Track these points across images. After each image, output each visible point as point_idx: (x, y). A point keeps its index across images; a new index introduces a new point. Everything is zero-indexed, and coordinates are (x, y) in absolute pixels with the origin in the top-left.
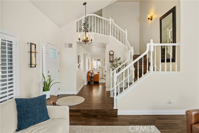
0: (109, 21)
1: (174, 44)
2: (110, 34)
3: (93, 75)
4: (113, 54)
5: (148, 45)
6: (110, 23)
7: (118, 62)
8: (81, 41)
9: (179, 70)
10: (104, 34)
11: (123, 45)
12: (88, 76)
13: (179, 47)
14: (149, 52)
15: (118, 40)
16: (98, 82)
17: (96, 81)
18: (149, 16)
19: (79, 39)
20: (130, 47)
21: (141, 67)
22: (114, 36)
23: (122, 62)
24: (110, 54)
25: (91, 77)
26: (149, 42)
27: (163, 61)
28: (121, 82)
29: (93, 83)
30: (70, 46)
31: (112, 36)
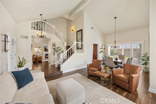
0: (52, 27)
1: (82, 43)
2: (53, 34)
3: (37, 57)
4: (55, 45)
5: (74, 42)
6: (53, 28)
7: (58, 49)
8: (38, 36)
9: (83, 52)
10: (49, 33)
11: (60, 40)
12: (33, 58)
13: (83, 44)
14: (74, 45)
15: (56, 36)
16: (41, 61)
17: (40, 61)
18: (72, 29)
19: (38, 35)
20: (64, 42)
21: (70, 53)
22: (55, 35)
23: (61, 49)
24: (53, 45)
25: (36, 59)
26: (74, 41)
27: (77, 49)
28: (59, 60)
29: (38, 62)
30: (26, 37)
31: (54, 35)
